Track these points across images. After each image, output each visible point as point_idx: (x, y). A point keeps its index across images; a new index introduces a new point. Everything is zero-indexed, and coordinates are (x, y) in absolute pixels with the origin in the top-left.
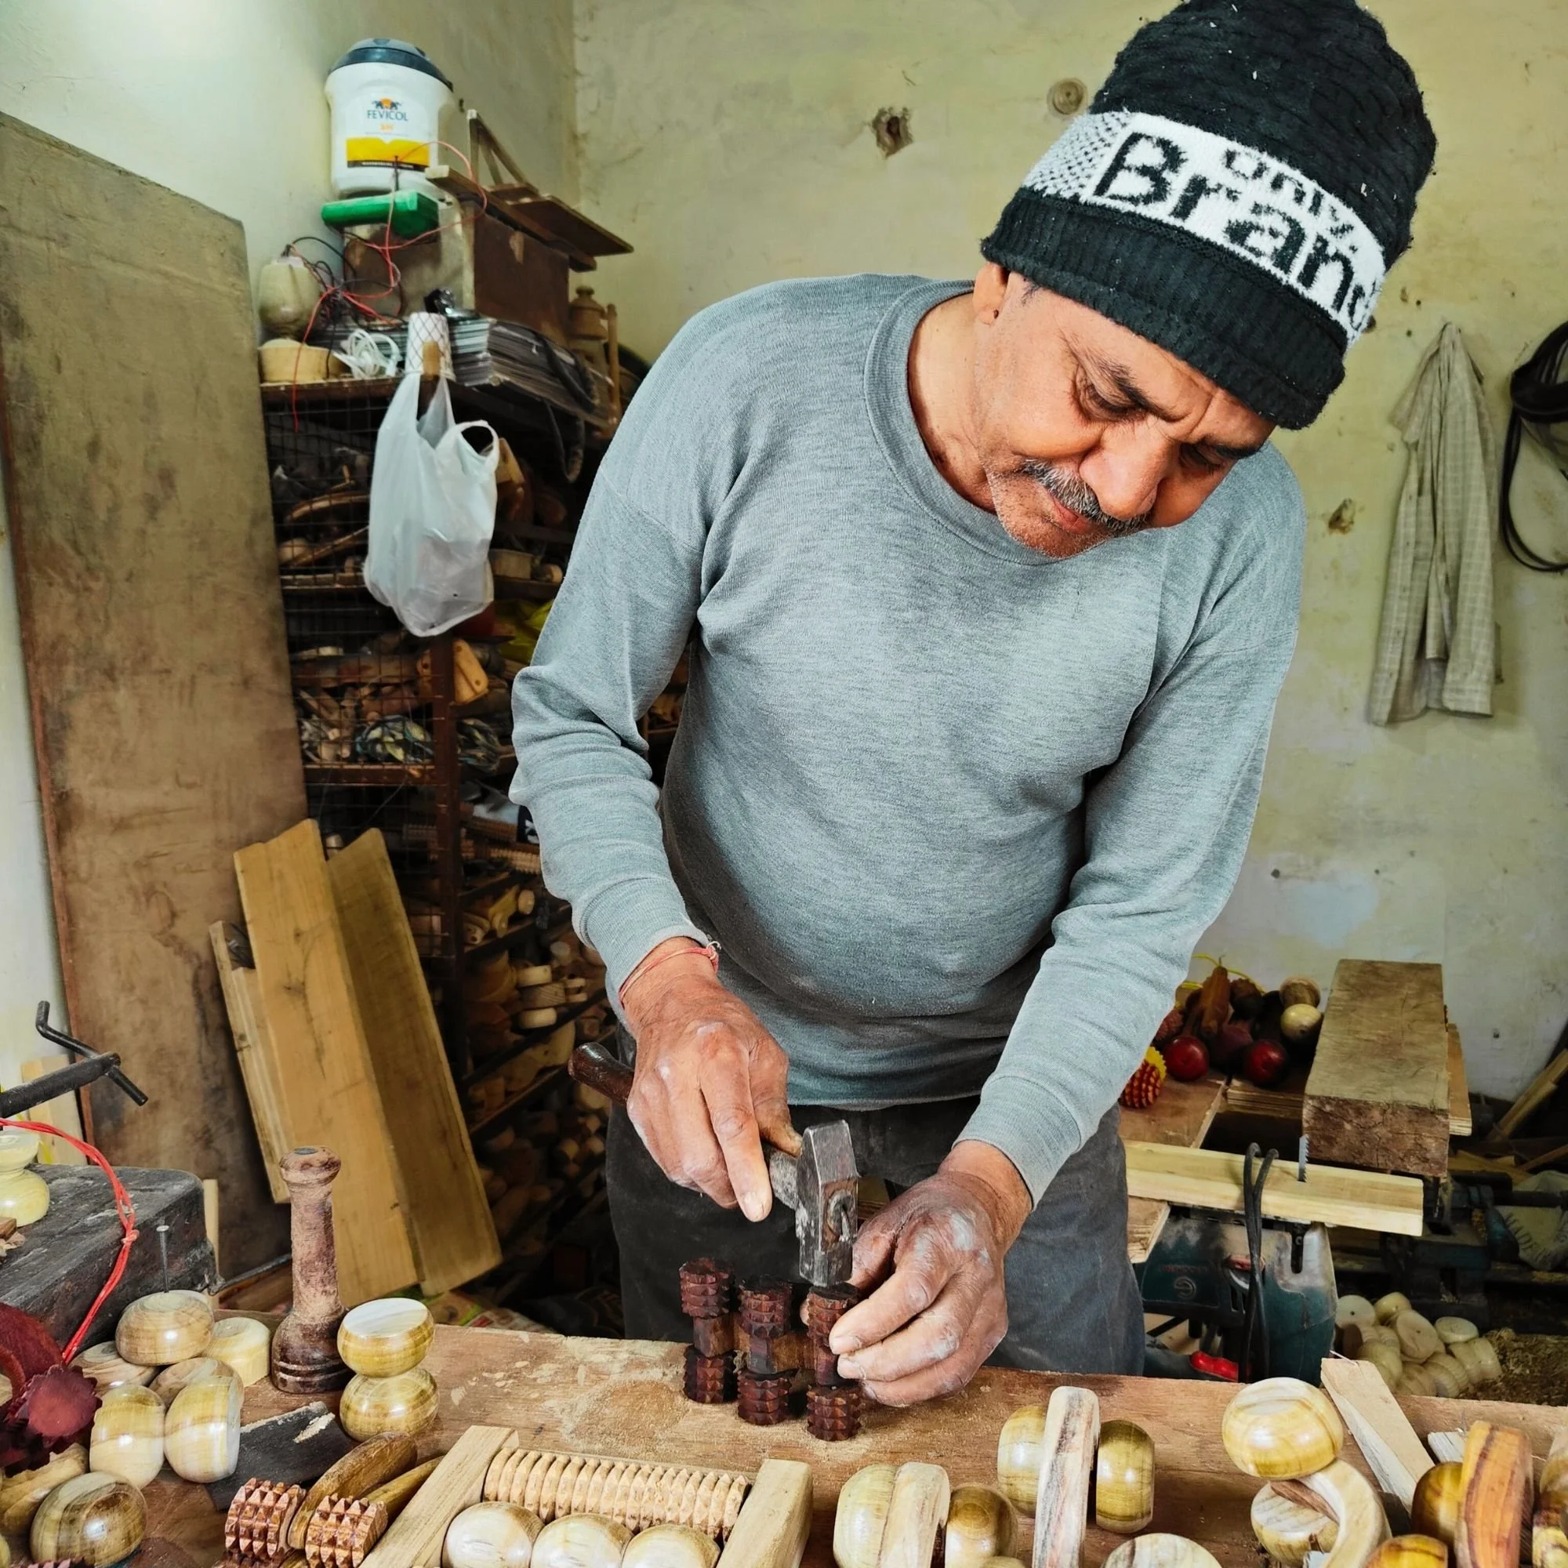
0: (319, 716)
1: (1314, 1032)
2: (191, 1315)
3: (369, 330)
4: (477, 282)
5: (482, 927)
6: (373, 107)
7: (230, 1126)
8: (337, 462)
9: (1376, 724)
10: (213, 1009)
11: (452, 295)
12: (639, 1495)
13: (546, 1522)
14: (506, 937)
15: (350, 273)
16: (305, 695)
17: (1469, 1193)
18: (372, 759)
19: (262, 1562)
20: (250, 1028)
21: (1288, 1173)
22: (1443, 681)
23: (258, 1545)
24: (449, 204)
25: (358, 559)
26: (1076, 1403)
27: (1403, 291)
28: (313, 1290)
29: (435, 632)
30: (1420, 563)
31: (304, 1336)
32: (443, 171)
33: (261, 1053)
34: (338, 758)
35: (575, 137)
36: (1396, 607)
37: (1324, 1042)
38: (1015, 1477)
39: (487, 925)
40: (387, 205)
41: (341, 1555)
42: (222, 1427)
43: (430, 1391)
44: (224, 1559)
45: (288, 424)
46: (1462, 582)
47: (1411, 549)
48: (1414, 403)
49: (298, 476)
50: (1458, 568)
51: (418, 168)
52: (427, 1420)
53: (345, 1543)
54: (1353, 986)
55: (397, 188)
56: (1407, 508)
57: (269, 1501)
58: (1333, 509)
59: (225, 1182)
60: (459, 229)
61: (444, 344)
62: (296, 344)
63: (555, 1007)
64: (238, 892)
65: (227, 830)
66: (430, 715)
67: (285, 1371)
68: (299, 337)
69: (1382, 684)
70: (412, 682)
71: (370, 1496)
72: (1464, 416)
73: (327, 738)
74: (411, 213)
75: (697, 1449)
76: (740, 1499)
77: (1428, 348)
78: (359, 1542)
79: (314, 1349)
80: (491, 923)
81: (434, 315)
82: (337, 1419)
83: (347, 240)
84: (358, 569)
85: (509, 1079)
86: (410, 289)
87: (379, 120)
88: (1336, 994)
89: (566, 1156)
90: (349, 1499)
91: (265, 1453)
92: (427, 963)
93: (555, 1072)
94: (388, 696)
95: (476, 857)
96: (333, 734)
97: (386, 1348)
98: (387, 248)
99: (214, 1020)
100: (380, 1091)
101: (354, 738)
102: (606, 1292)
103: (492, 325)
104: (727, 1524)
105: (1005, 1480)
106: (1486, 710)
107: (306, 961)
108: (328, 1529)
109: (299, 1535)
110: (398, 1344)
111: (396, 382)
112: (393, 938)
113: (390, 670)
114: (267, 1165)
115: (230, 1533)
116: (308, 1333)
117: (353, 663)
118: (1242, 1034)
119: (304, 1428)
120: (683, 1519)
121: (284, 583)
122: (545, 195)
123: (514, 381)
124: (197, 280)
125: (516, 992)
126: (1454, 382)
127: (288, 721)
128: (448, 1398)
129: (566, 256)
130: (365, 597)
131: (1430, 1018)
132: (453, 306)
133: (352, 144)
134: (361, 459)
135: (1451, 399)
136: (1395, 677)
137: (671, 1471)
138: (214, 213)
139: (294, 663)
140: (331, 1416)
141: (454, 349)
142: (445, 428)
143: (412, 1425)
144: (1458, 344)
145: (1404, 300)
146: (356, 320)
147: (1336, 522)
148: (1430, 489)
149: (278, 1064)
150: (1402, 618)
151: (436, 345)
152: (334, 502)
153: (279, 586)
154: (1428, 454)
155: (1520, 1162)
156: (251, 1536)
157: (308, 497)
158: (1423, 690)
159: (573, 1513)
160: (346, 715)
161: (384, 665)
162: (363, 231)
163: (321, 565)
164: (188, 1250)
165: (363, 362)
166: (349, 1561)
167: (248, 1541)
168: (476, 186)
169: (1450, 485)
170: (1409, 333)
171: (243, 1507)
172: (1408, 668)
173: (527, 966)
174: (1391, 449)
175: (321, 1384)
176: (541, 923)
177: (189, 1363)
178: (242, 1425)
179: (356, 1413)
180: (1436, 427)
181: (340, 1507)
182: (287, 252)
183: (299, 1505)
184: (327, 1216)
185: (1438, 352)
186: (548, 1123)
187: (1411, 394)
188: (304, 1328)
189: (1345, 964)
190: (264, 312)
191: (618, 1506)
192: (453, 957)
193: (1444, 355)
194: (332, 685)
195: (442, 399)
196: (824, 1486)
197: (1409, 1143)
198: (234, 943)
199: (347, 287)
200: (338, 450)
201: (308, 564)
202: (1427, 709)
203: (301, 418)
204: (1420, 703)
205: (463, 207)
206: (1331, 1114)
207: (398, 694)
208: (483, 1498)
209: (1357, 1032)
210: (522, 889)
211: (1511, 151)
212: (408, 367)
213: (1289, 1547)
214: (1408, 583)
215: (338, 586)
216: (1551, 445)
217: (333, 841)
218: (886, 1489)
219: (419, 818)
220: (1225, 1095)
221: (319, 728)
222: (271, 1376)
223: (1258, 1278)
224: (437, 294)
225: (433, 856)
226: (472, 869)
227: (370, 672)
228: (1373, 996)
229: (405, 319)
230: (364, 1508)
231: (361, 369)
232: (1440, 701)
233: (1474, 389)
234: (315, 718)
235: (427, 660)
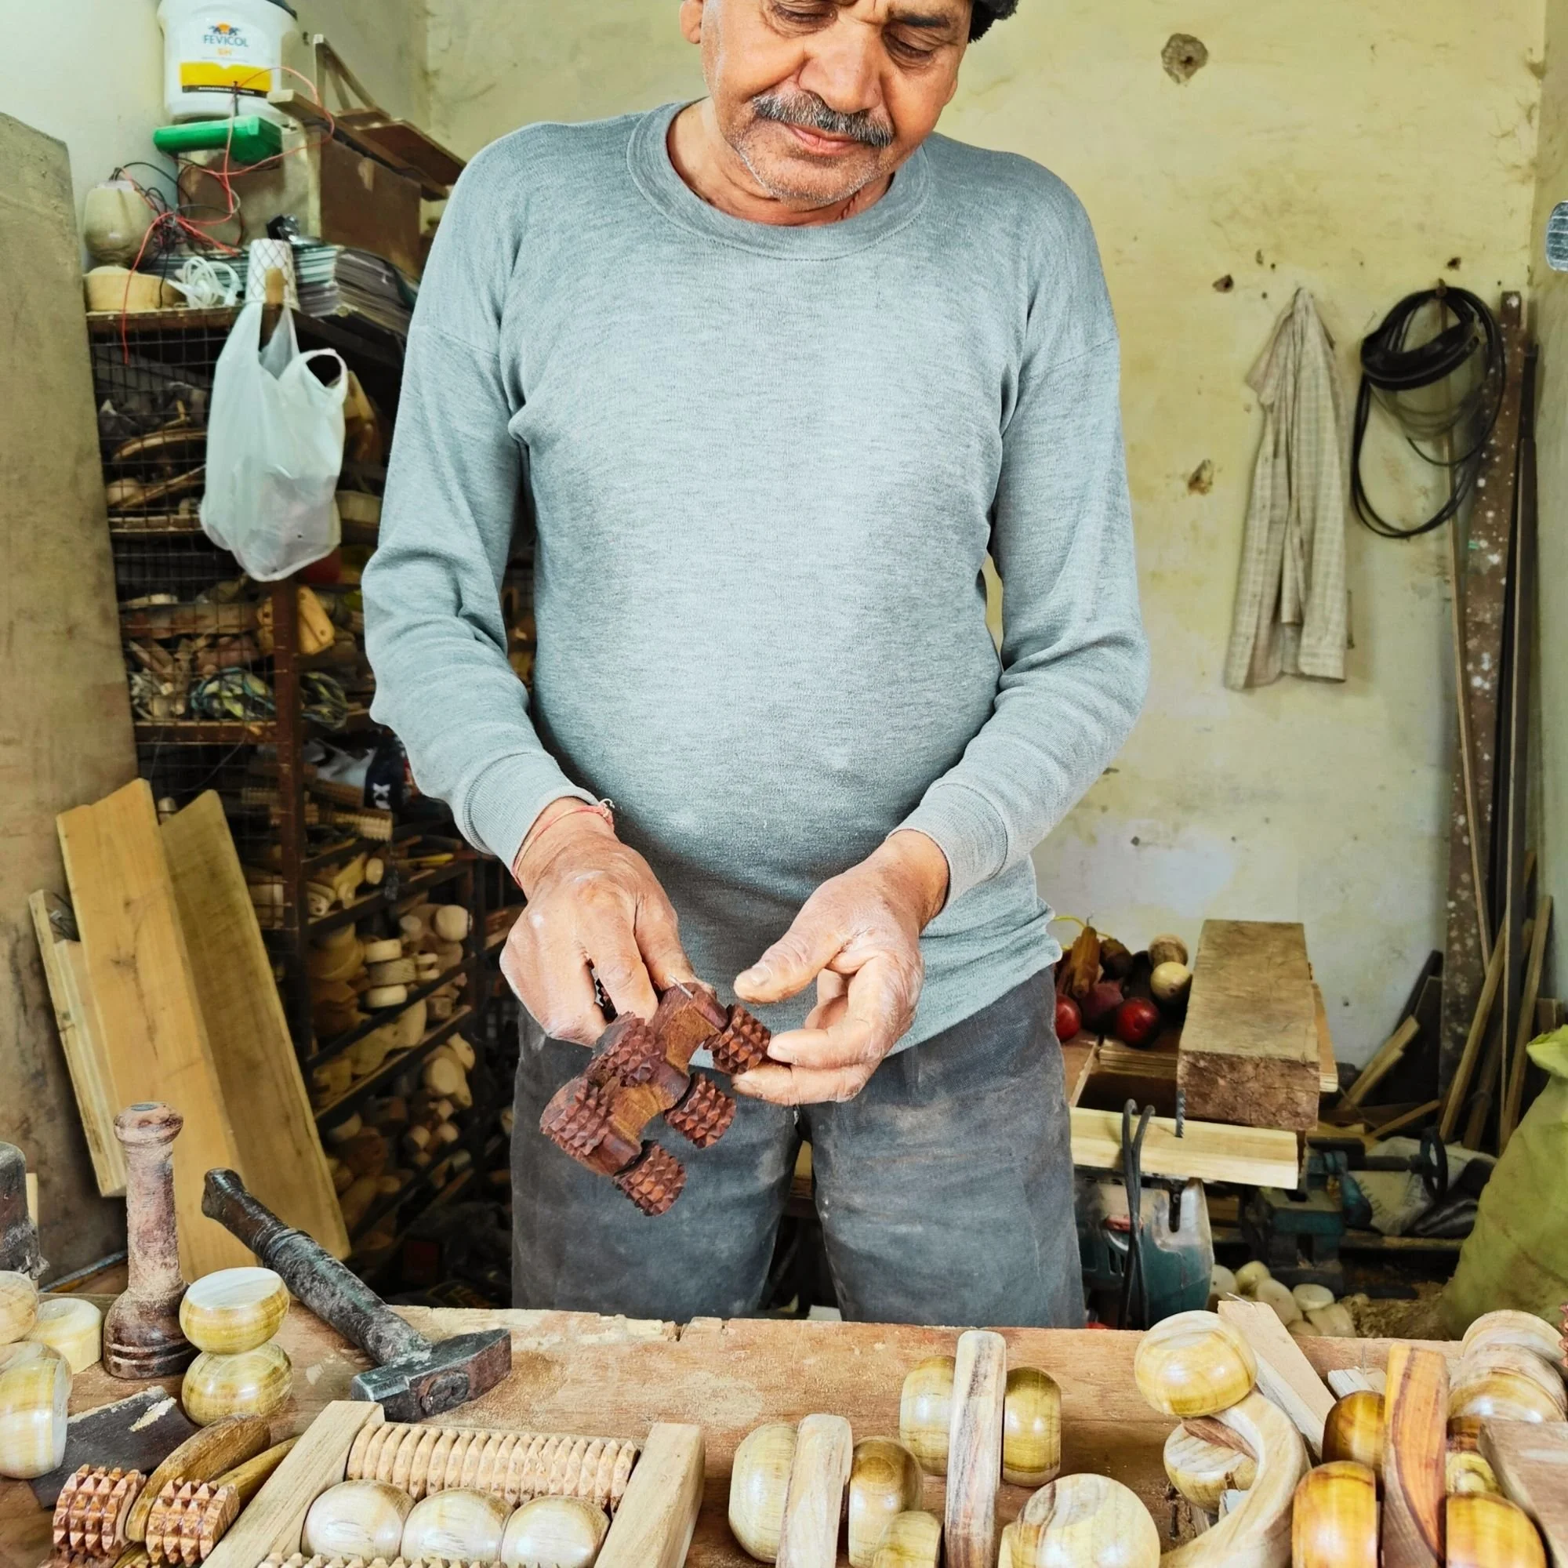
0: (151, 669)
1: (1184, 991)
2: (12, 1294)
3: (209, 258)
4: (323, 209)
5: (327, 897)
6: (210, 32)
7: (51, 1115)
8: (171, 397)
9: (1233, 688)
10: (33, 986)
11: (296, 221)
12: (519, 1467)
13: (417, 1501)
14: (354, 909)
15: (185, 200)
16: (135, 647)
17: (1324, 1160)
18: (207, 715)
19: (95, 1558)
20: (75, 1006)
21: (1165, 1130)
22: (1298, 646)
23: (91, 1539)
24: (293, 129)
25: (194, 500)
26: (985, 1346)
27: (1259, 254)
28: (151, 1263)
29: (278, 576)
30: (1275, 527)
31: (141, 1313)
32: (287, 96)
33: (87, 1032)
34: (172, 715)
35: (425, 74)
36: (1252, 570)
37: (1195, 999)
38: (919, 1431)
39: (331, 893)
40: (226, 130)
41: (187, 1545)
42: (47, 1414)
43: (283, 1368)
44: (52, 1557)
45: (116, 356)
46: (1317, 547)
47: (1267, 512)
48: (1269, 365)
49: (128, 412)
50: (1312, 532)
51: (260, 94)
52: (280, 1400)
53: (192, 1531)
54: (1220, 945)
55: (237, 113)
56: (1263, 470)
57: (104, 1488)
58: (1193, 470)
59: (45, 1176)
60: (303, 155)
61: (288, 272)
62: (126, 272)
63: (406, 985)
64: (61, 859)
65: (48, 791)
66: (271, 666)
67: (119, 1354)
68: (129, 264)
69: (1238, 649)
70: (250, 632)
71: (220, 1481)
72: (1317, 378)
73: (159, 693)
74: (252, 138)
75: (579, 1420)
76: (629, 1466)
77: (1283, 312)
78: (208, 1530)
79: (153, 1328)
80: (337, 893)
81: (277, 242)
82: (180, 1405)
83: (181, 167)
84: (193, 511)
85: (356, 1062)
86: (250, 217)
87: (216, 46)
88: (1203, 953)
89: (415, 1145)
90: (196, 1483)
91: (96, 1443)
92: (268, 935)
93: (405, 1054)
94: (227, 648)
95: (320, 822)
96: (166, 689)
97: (234, 1321)
98: (226, 174)
99: (34, 999)
100: (218, 1071)
101: (188, 692)
102: (459, 1287)
103: (341, 253)
104: (615, 1494)
105: (908, 1436)
106: (1339, 675)
107: (136, 932)
108: (172, 1516)
109: (140, 1524)
110: (248, 1316)
111: (236, 311)
112: (231, 909)
113: (228, 619)
114: (94, 1155)
115: (59, 1527)
116: (144, 1311)
117: (188, 612)
118: (1112, 993)
119: (141, 1415)
120: (568, 1489)
121: (112, 525)
122: (397, 119)
123: (363, 312)
124: (15, 201)
125: (363, 970)
126: (1308, 346)
127: (117, 672)
128: (304, 1377)
129: (418, 185)
130: (202, 541)
131: (1296, 975)
132: (298, 233)
133: (185, 68)
134: (197, 395)
135: (1304, 362)
136: (1252, 641)
137: (554, 1440)
138: (36, 132)
139: (123, 612)
140: (172, 1401)
141: (299, 278)
142: (289, 357)
143: (263, 1406)
144: (1311, 308)
145: (1260, 261)
146: (192, 248)
147: (1196, 482)
148: (1285, 451)
149: (105, 1044)
150: (1259, 583)
151: (279, 273)
152: (168, 439)
153: (106, 527)
154: (1283, 415)
155: (1369, 1130)
156: (83, 1529)
157: (139, 433)
158: (1279, 655)
159: (446, 1489)
160: (180, 668)
161: (222, 615)
162: (199, 157)
163: (154, 506)
164: (7, 1228)
165: (199, 291)
166: (196, 1551)
167: (79, 1535)
168: (322, 111)
169: (1304, 448)
170: (1264, 296)
171: (74, 1496)
172: (1264, 633)
173: (374, 941)
174: (1248, 409)
175: (160, 1367)
176: (391, 894)
177: (9, 1349)
178: (70, 1415)
179: (201, 1395)
180: (1290, 389)
181: (185, 1492)
182: (116, 176)
183: (139, 1492)
184: (168, 1179)
185: (1291, 316)
186: (397, 1111)
187: (1266, 357)
188: (140, 1305)
189: (1210, 924)
190: (90, 238)
191: (496, 1479)
192: (297, 929)
193: (1298, 318)
194: (165, 635)
195: (286, 330)
196: (716, 1452)
197: (1281, 1097)
198: (56, 914)
199: (182, 213)
200: (172, 384)
201: (140, 505)
202: (1282, 674)
203: (132, 350)
204: (1275, 667)
205: (308, 133)
206: (1205, 1069)
207: (237, 645)
208: (346, 1477)
209: (1226, 989)
210: (369, 857)
211: (1359, 126)
212: (249, 297)
213: (1205, 1488)
214: (1264, 546)
215: (172, 529)
216: (1398, 412)
217: (165, 804)
218: (785, 1447)
219: (259, 782)
220: (1097, 1055)
221: (151, 682)
222: (103, 1360)
223: (1138, 1236)
224: (280, 221)
225: (274, 821)
226: (316, 836)
227: (207, 622)
228: (1240, 955)
229: (246, 248)
230: (213, 1492)
231: (199, 298)
232: (1296, 665)
233: (1326, 354)
234: (146, 671)
235: (268, 608)
